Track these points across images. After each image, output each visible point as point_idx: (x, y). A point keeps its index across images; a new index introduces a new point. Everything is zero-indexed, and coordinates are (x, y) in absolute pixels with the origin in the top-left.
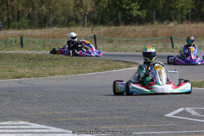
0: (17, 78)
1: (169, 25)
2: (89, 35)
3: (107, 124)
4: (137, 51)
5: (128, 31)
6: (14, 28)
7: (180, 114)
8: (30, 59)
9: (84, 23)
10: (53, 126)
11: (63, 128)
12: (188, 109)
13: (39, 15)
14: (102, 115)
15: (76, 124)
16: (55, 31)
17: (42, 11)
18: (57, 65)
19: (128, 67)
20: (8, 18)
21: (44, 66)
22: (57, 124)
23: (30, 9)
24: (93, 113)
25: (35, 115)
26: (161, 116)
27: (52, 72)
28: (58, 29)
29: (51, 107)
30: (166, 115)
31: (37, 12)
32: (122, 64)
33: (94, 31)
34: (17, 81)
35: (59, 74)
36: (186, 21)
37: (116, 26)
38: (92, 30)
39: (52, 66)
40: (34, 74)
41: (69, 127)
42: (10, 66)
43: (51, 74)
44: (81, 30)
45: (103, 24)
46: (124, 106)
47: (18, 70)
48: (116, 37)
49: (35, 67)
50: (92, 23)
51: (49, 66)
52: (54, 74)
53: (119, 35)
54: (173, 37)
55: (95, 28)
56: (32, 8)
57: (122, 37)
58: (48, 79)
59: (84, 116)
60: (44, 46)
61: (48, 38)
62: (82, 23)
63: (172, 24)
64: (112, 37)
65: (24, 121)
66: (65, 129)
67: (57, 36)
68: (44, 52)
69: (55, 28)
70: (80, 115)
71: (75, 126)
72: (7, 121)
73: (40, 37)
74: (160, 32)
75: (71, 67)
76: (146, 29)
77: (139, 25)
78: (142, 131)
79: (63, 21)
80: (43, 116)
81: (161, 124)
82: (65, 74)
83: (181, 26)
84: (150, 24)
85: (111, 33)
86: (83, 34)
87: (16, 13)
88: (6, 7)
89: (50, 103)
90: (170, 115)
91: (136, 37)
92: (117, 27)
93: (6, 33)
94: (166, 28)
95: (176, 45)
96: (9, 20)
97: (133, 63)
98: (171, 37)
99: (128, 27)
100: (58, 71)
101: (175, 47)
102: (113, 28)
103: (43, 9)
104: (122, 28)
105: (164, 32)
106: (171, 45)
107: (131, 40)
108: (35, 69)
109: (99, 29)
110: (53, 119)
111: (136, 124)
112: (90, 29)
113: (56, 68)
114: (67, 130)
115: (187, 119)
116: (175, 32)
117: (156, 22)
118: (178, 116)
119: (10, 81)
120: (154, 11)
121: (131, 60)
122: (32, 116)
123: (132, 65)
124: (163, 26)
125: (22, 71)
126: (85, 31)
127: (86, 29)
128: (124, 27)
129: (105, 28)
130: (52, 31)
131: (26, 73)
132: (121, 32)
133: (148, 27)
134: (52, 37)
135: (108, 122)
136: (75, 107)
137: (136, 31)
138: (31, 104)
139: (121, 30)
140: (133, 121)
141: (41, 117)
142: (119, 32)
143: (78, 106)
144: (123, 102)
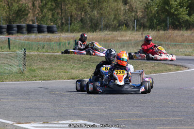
0: (72, 79)
2: (139, 39)
3: (163, 124)
4: (185, 55)
5: (177, 36)
6: (67, 31)
8: (84, 61)
9: (134, 27)
11: (120, 128)
13: (91, 20)
14: (157, 116)
15: (133, 124)
16: (107, 34)
17: (94, 16)
19: (178, 70)
20: (62, 21)
23: (83, 13)
24: (148, 113)
25: (93, 114)
28: (109, 33)
29: (107, 107)
31: (89, 16)
32: (171, 67)
34: (72, 81)
37: (164, 30)
38: (142, 34)
42: (65, 68)
44: (131, 34)
45: (152, 29)
46: (178, 108)
47: (73, 71)
48: (166, 41)
49: (89, 69)
50: (142, 28)
53: (167, 39)
55: (145, 32)
56: (85, 13)
57: (171, 41)
59: (141, 117)
62: (132, 28)
64: (161, 41)
65: (84, 120)
66: (123, 128)
67: (109, 39)
69: (106, 32)
70: (136, 116)
71: (132, 126)
72: (67, 120)
77: (187, 29)
79: (114, 25)
80: (101, 116)
85: (160, 37)
86: (133, 38)
87: (69, 18)
88: (60, 11)
89: (107, 104)
91: (184, 41)
92: (166, 32)
93: (60, 36)
96: (62, 24)
97: (182, 66)
99: (176, 32)
102: (162, 32)
103: (94, 14)
104: (170, 32)
107: (178, 45)
110: (110, 119)
111: (191, 125)
112: (140, 33)
119: (65, 82)
121: (180, 64)
122: (90, 116)
123: (181, 68)
125: (77, 72)
126: (135, 35)
127: (136, 33)
128: (173, 32)
129: (154, 32)
130: (103, 35)
131: (80, 74)
132: (170, 36)
134: (104, 40)
135: (163, 122)
136: (130, 108)
137: (184, 35)
138: (88, 105)
139: (170, 34)
140: (188, 122)
141: (99, 117)
142: (168, 37)
143: (134, 107)
144: (176, 104)
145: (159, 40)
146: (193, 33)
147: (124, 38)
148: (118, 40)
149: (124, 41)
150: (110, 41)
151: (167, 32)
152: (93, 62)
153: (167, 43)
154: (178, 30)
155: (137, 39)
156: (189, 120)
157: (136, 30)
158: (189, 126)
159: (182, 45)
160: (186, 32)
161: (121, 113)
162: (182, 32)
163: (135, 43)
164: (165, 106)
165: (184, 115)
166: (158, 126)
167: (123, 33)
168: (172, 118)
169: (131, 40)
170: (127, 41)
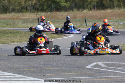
1: (83, 12)
2: (34, 18)
3: (51, 72)
5: (59, 15)
7: (95, 66)
9: (31, 10)
10: (17, 74)
11: (23, 75)
12: (99, 63)
13: (3, 6)
14: (47, 67)
15: (31, 73)
17: (5, 3)
18: (16, 36)
19: (60, 37)
21: (7, 37)
22: (20, 73)
24: (41, 65)
25: (6, 67)
26: (83, 68)
27: (13, 40)
28: (15, 14)
29: (15, 62)
30: (86, 67)
31: (2, 4)
32: (56, 36)
33: (37, 16)
35: (17, 42)
36: (94, 9)
38: (36, 15)
39: (13, 37)
40: (2, 42)
41: (27, 74)
43: (12, 42)
44: (29, 15)
46: (60, 61)
48: (52, 19)
49: (2, 38)
50: (36, 11)
51: (11, 37)
52: (14, 42)
53: (53, 18)
54: (86, 19)
55: (38, 13)
57: (55, 19)
58: (11, 45)
59: (36, 68)
60: (7, 25)
61: (9, 19)
62: (30, 11)
63: (85, 11)
66: (24, 75)
67: (15, 18)
68: (7, 28)
69: (13, 14)
70: (33, 67)
71: (30, 74)
73: (4, 19)
74: (78, 16)
75: (24, 37)
76: (69, 14)
77: (65, 11)
78: (72, 77)
79: (18, 9)
80: (10, 67)
81: (83, 72)
82: (20, 42)
83: (90, 12)
84: (71, 11)
85: (48, 16)
86: (30, 17)
89: (14, 60)
90: (88, 67)
91: (63, 19)
92: (51, 13)
94: (82, 13)
95: (88, 24)
98: (85, 19)
99: (58, 13)
100: (16, 40)
101: (87, 25)
102: (49, 13)
105: (80, 16)
106: (85, 24)
107: (60, 21)
108: (2, 39)
109: (40, 14)
110: (16, 69)
111: (68, 72)
112: (35, 14)
113: (15, 38)
114: (26, 76)
115: (99, 69)
116: (87, 16)
117: (75, 10)
118: (94, 67)
120: (74, 3)
122: (4, 68)
124: (79, 12)
126: (32, 15)
127: (32, 14)
128: (56, 13)
129: (44, 13)
130: (11, 15)
132: (54, 16)
133: (70, 13)
134: (12, 19)
135: (51, 71)
136: (29, 62)
137: (63, 15)
138: (2, 61)
139: (54, 15)
140: (66, 70)
141: (9, 69)
142: (53, 16)
143: (32, 61)
144: (59, 59)
145: (48, 18)
146: (69, 13)
147: (25, 18)
148: (21, 19)
149: (24, 19)
150: (15, 19)
151: (53, 13)
152: (5, 33)
153: (52, 20)
154: (60, 12)
155: (33, 18)
156: (67, 69)
157: (33, 12)
158: (67, 73)
159: (62, 21)
160: (64, 13)
161: (24, 65)
162: (62, 13)
163: (32, 21)
164: (52, 60)
165: (64, 66)
166: (47, 74)
167: (24, 14)
168: (56, 68)
169: (29, 19)
170: (27, 19)
